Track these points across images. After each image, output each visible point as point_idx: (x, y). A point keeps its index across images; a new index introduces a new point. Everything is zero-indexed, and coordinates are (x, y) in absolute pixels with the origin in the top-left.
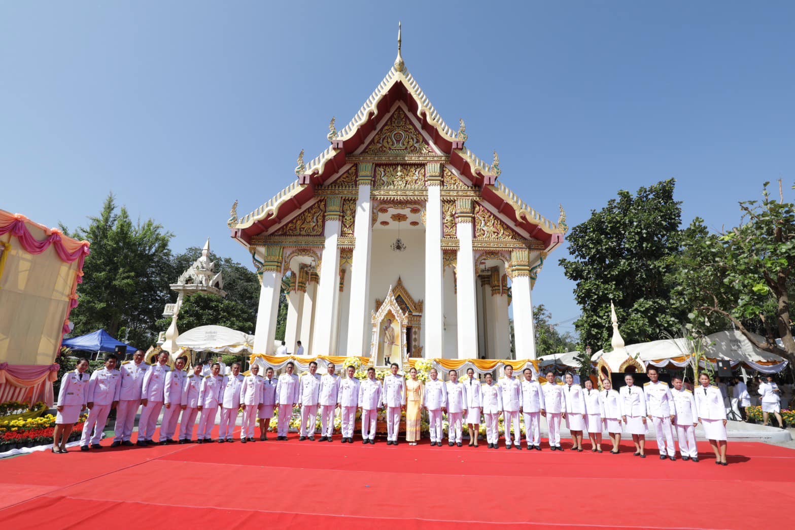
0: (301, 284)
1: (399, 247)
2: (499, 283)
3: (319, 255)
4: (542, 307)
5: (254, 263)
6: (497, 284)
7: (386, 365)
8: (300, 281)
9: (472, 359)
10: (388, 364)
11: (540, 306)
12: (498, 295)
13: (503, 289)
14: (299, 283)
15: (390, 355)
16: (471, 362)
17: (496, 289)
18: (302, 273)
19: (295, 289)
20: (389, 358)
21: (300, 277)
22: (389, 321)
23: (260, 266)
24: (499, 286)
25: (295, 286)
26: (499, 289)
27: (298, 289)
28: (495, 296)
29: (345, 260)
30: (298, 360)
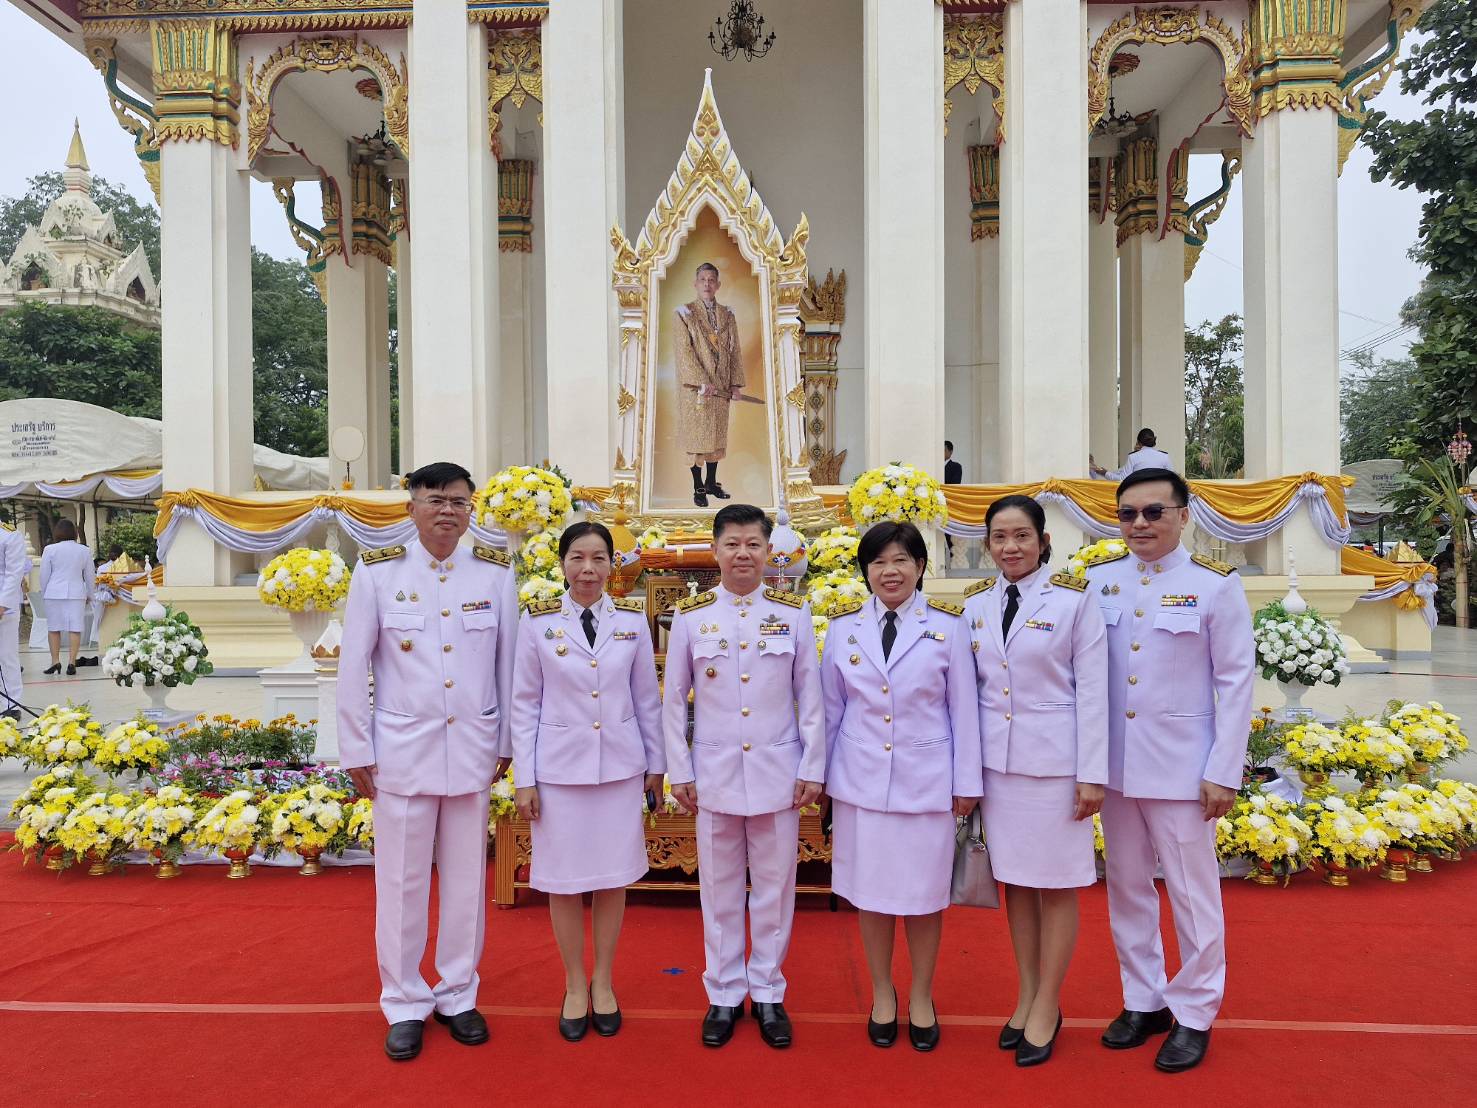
0: (363, 228)
1: (742, 40)
2: (1154, 187)
3: (395, 61)
4: (1234, 324)
5: (120, 113)
6: (1146, 192)
7: (701, 501)
8: (359, 215)
9: (1067, 482)
10: (710, 498)
11: (1228, 319)
12: (1146, 235)
13: (1170, 210)
14: (356, 221)
15: (721, 451)
16: (1062, 492)
17: (1139, 213)
18: (362, 183)
19: (343, 249)
20: (712, 468)
21: (355, 198)
22: (707, 274)
23: (146, 123)
24: (1153, 199)
25: (340, 235)
26: (1154, 212)
27: (356, 249)
28: (1132, 240)
29: (511, 78)
30: (351, 512)
